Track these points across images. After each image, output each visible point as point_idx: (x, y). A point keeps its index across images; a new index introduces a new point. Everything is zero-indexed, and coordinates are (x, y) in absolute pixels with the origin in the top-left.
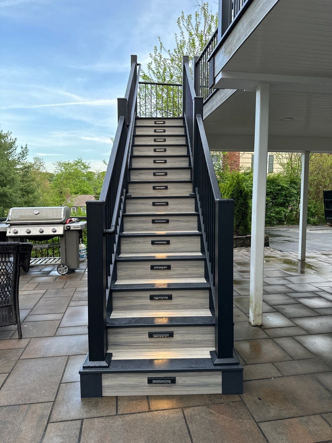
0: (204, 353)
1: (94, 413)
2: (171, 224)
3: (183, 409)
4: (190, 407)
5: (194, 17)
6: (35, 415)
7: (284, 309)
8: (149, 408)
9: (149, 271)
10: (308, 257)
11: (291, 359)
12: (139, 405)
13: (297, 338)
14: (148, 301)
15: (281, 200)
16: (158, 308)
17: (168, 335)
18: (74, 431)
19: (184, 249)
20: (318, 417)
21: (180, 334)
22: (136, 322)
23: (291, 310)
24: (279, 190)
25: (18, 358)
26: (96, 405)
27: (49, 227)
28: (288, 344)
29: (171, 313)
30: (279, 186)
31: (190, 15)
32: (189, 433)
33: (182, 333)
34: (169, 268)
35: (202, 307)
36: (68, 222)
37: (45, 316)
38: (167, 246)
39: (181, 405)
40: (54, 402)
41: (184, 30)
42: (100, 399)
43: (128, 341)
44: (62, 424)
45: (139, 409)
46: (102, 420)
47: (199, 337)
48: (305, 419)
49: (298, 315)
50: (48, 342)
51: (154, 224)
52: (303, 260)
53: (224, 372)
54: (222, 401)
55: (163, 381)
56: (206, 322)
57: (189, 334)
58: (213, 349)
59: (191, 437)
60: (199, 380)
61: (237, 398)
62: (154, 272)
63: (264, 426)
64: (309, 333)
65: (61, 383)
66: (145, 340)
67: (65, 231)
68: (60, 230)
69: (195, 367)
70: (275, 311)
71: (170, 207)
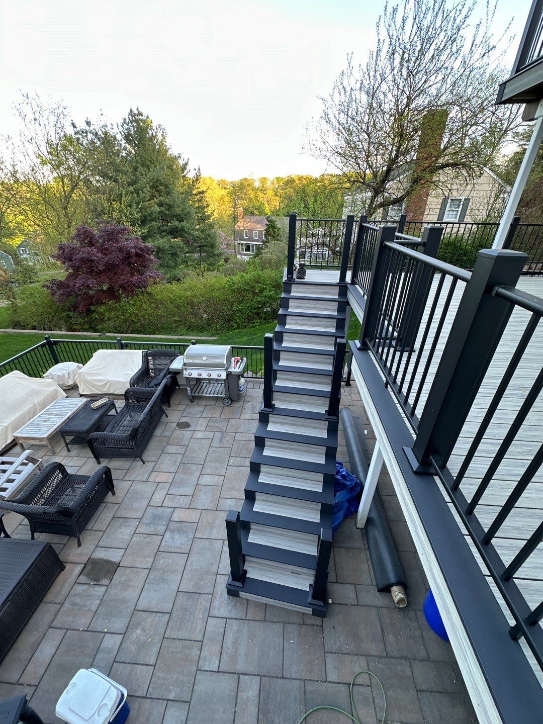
1: (233, 613)
3: (284, 624)
4: (289, 623)
25: (193, 535)
26: (235, 606)
46: (237, 622)
61: (320, 621)
67: (227, 375)
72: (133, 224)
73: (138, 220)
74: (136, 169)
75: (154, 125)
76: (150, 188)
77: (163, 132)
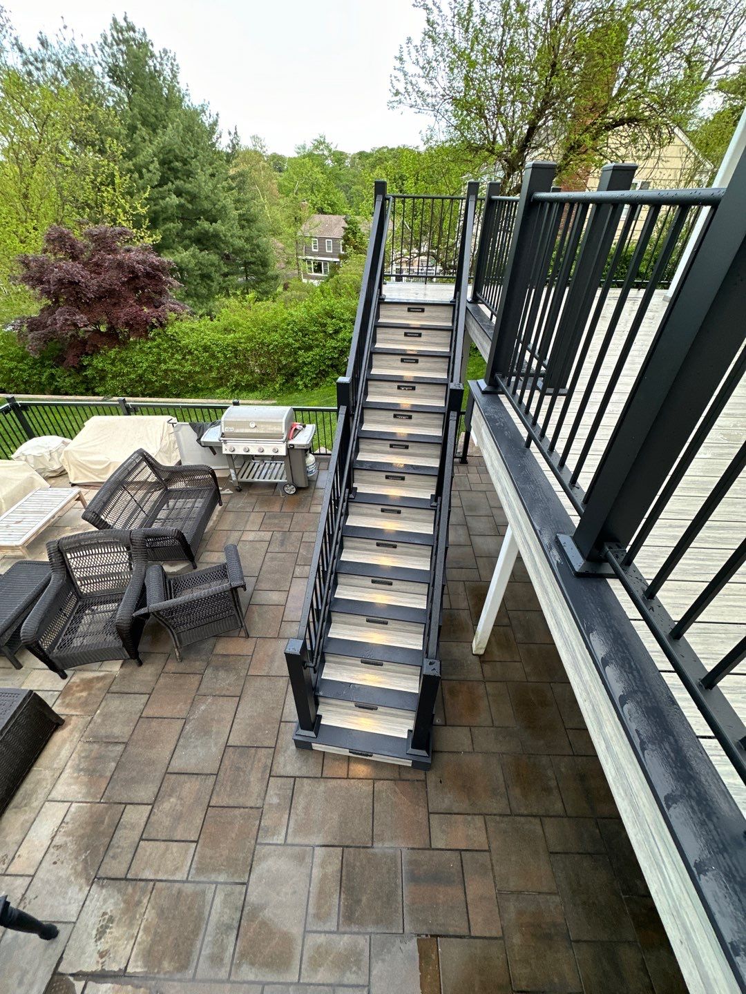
3: (374, 781)
4: (380, 779)
8: (348, 775)
12: (340, 768)
18: (288, 792)
20: (482, 818)
26: (307, 761)
36: (291, 436)
37: (270, 594)
39: (374, 775)
40: (275, 748)
42: (311, 753)
44: (280, 780)
45: (340, 773)
46: (310, 781)
50: (272, 648)
63: (433, 820)
67: (288, 449)
68: (282, 450)
72: (137, 225)
73: (145, 217)
74: (133, 129)
75: (156, 50)
76: (159, 164)
77: (172, 64)
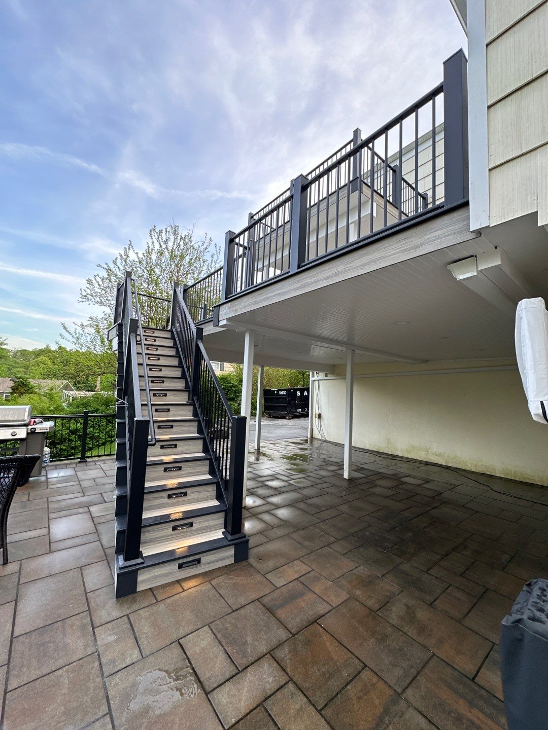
0: (218, 534)
1: (136, 607)
2: (174, 429)
3: (209, 581)
4: (214, 579)
5: (164, 232)
6: (75, 627)
7: (256, 491)
8: (183, 589)
9: (162, 473)
10: (262, 447)
11: (271, 528)
12: (173, 589)
13: (272, 512)
14: (166, 500)
15: (232, 396)
16: (174, 505)
17: (189, 525)
18: (125, 626)
19: (188, 451)
20: (298, 561)
21: (198, 523)
22: (161, 519)
23: (261, 491)
24: (230, 387)
25: (16, 583)
26: (134, 601)
27: (6, 430)
28: (266, 517)
29: (187, 507)
30: (231, 383)
31: (161, 230)
32: (221, 596)
33: (199, 522)
34: (180, 468)
35: (210, 499)
36: (32, 423)
37: (24, 534)
38: (175, 449)
39: (207, 579)
40: (89, 610)
41: (155, 240)
42: (135, 595)
43: (154, 537)
44: (108, 625)
45: (175, 591)
46: (146, 609)
47: (212, 523)
48: (291, 564)
49: (267, 495)
50: (47, 559)
51: (160, 429)
52: (258, 450)
53: (235, 545)
54: (236, 568)
55: (191, 564)
56: (218, 510)
57: (205, 521)
58: (224, 530)
59: (223, 598)
60: (218, 556)
61: (245, 563)
62: (167, 474)
63: (269, 576)
64: (278, 507)
65: (86, 593)
66: (169, 534)
67: (28, 434)
68: (22, 433)
69: (215, 546)
70: (250, 494)
71: (171, 413)
